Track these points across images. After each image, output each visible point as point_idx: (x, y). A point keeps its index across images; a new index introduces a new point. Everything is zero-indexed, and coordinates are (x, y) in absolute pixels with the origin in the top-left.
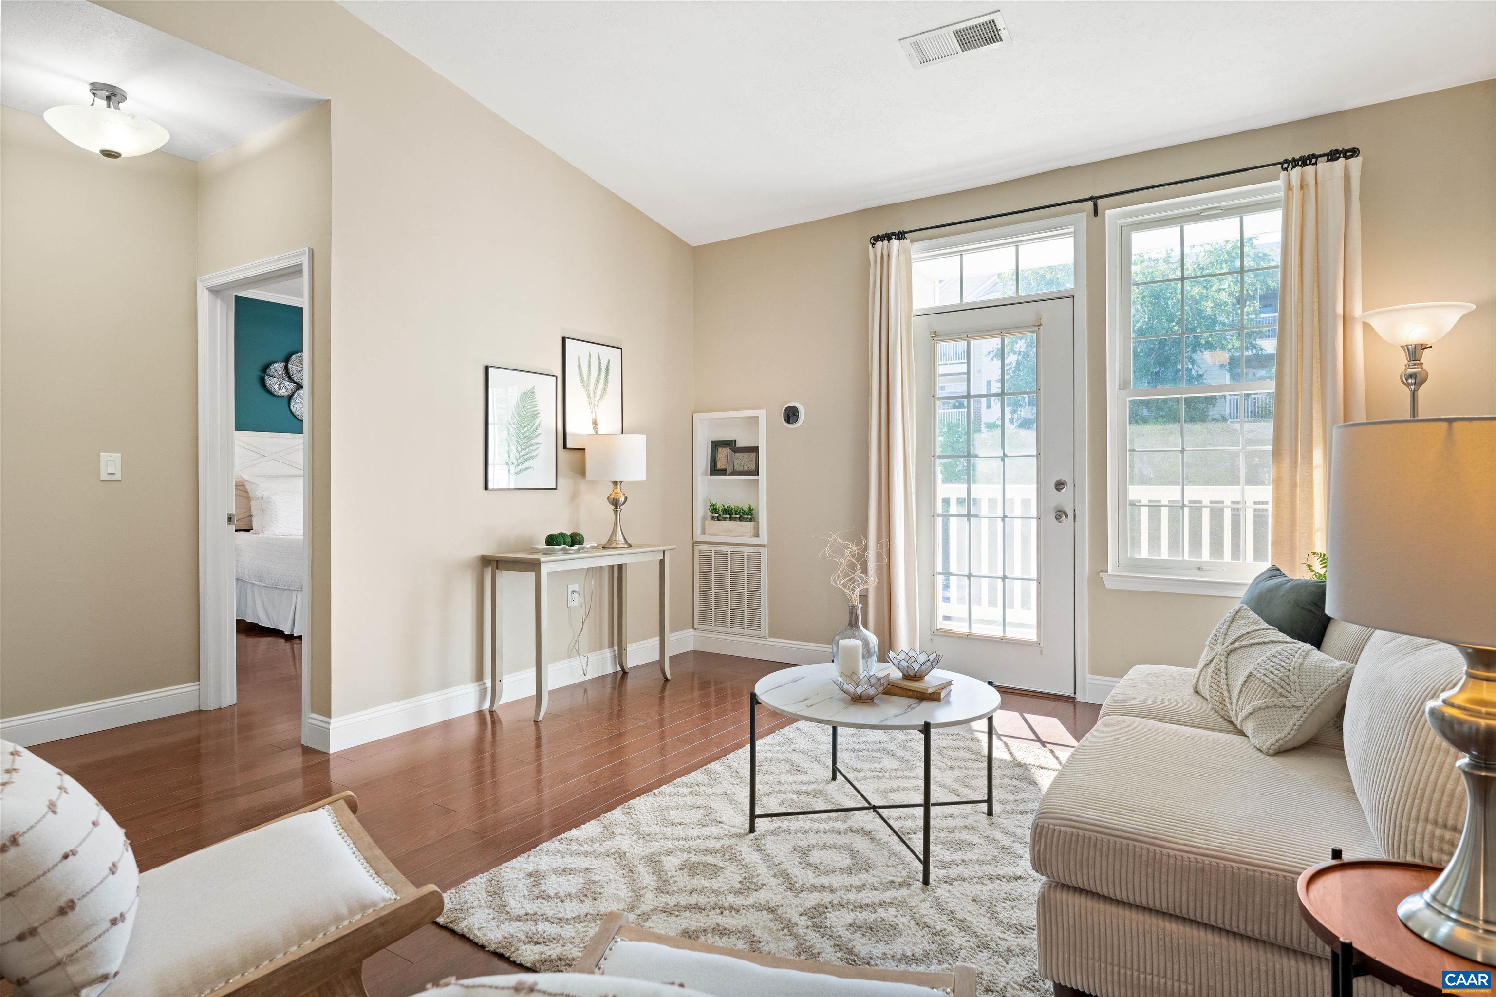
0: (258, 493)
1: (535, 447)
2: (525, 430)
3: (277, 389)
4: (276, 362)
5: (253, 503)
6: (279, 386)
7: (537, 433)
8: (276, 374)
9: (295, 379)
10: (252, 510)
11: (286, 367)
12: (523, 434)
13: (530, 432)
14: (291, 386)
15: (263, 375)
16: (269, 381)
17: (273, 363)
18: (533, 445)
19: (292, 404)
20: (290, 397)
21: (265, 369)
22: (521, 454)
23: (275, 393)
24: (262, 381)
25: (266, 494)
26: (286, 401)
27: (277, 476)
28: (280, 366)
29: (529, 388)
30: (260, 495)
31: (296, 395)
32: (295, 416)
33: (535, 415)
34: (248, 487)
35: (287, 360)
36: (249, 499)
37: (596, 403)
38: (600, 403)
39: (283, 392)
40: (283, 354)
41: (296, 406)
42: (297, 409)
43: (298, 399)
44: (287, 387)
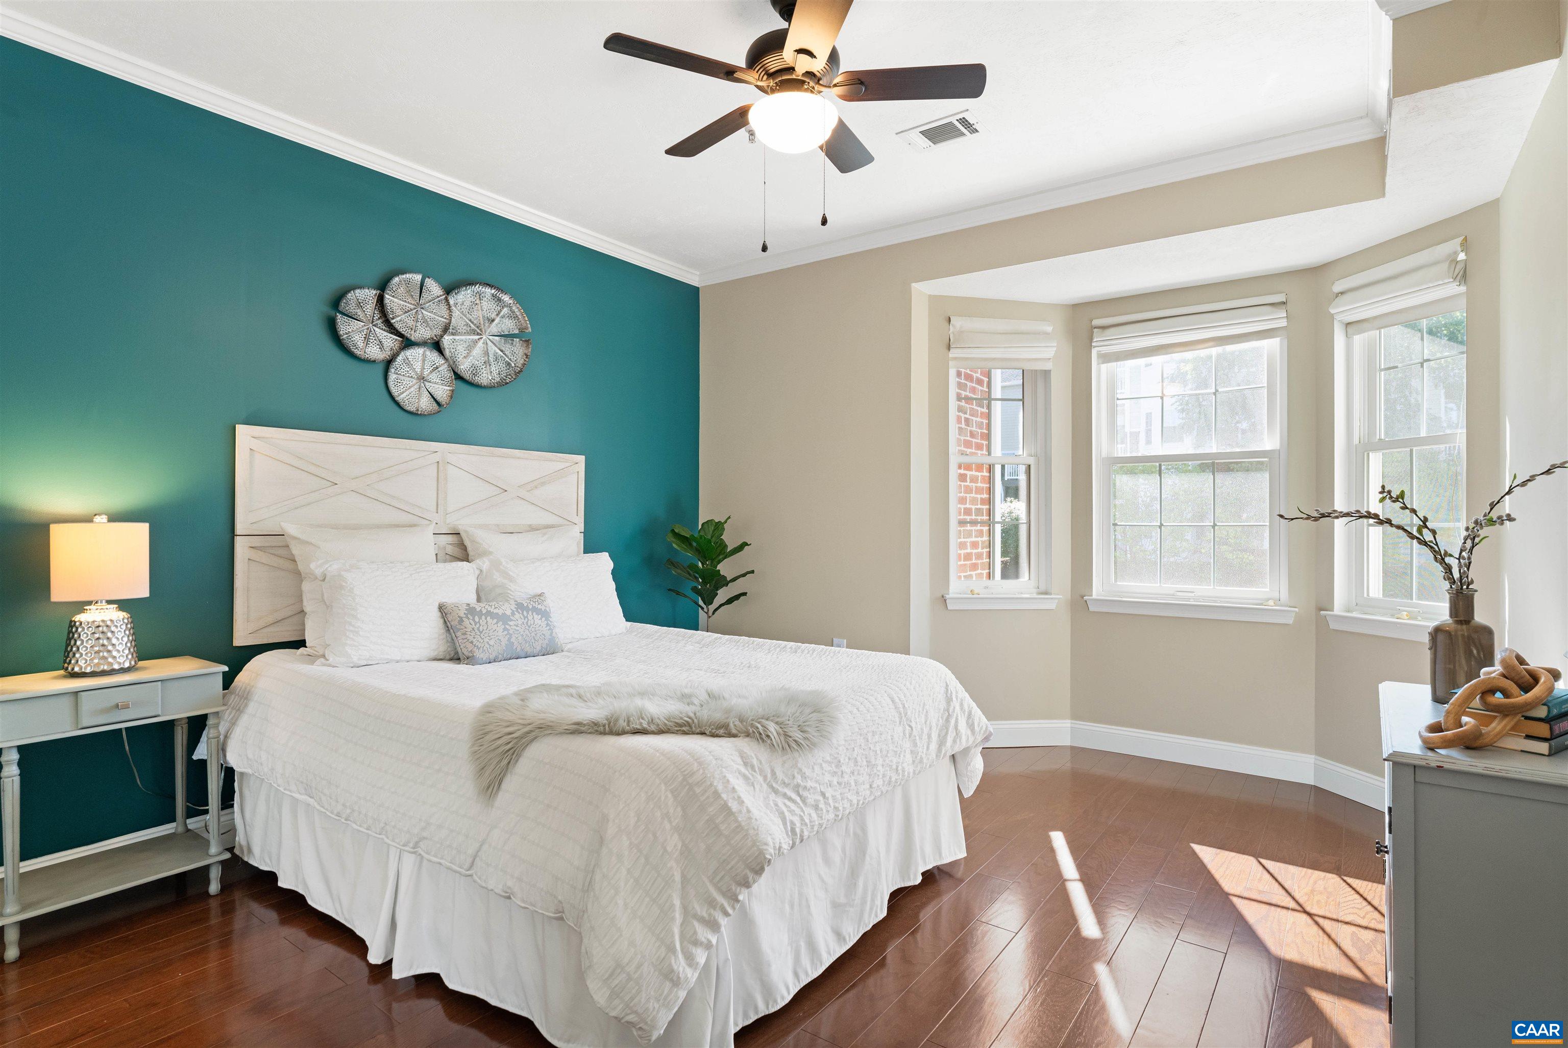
0: (316, 567)
3: (361, 344)
4: (361, 287)
5: (306, 586)
6: (367, 339)
8: (359, 312)
9: (397, 326)
10: (305, 603)
11: (380, 300)
14: (390, 341)
15: (332, 313)
16: (345, 327)
17: (354, 288)
19: (392, 377)
20: (388, 363)
21: (336, 302)
23: (356, 351)
24: (332, 327)
25: (333, 568)
26: (380, 369)
27: (357, 528)
28: (368, 295)
30: (318, 572)
31: (400, 359)
32: (397, 404)
34: (296, 550)
35: (383, 286)
36: (298, 576)
39: (374, 352)
40: (376, 273)
41: (399, 381)
42: (402, 387)
43: (403, 368)
44: (383, 340)
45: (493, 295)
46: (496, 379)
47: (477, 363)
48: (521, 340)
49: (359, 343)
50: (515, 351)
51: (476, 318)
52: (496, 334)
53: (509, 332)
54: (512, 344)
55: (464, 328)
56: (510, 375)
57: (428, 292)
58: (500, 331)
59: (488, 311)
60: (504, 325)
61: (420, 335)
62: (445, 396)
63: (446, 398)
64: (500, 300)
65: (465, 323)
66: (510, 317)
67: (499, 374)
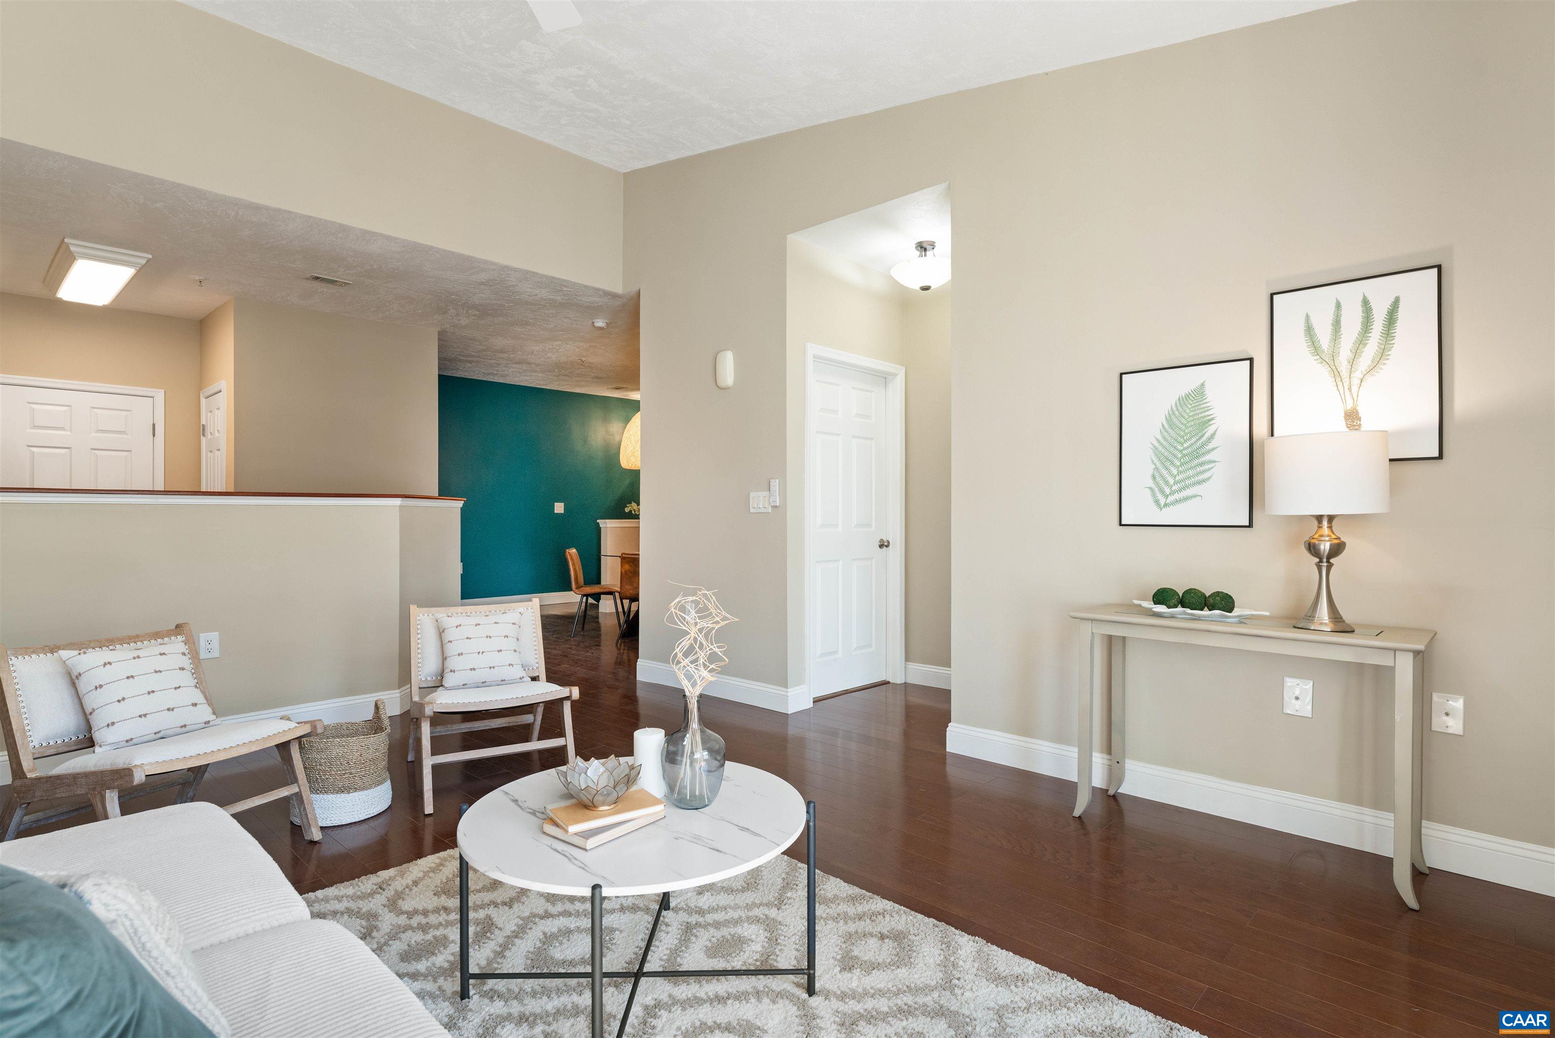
1: (1207, 467)
2: (1185, 445)
7: (1210, 446)
12: (1181, 451)
13: (1195, 447)
18: (1202, 464)
22: (1177, 478)
29: (1193, 387)
33: (1206, 422)
37: (1355, 382)
38: (1369, 379)
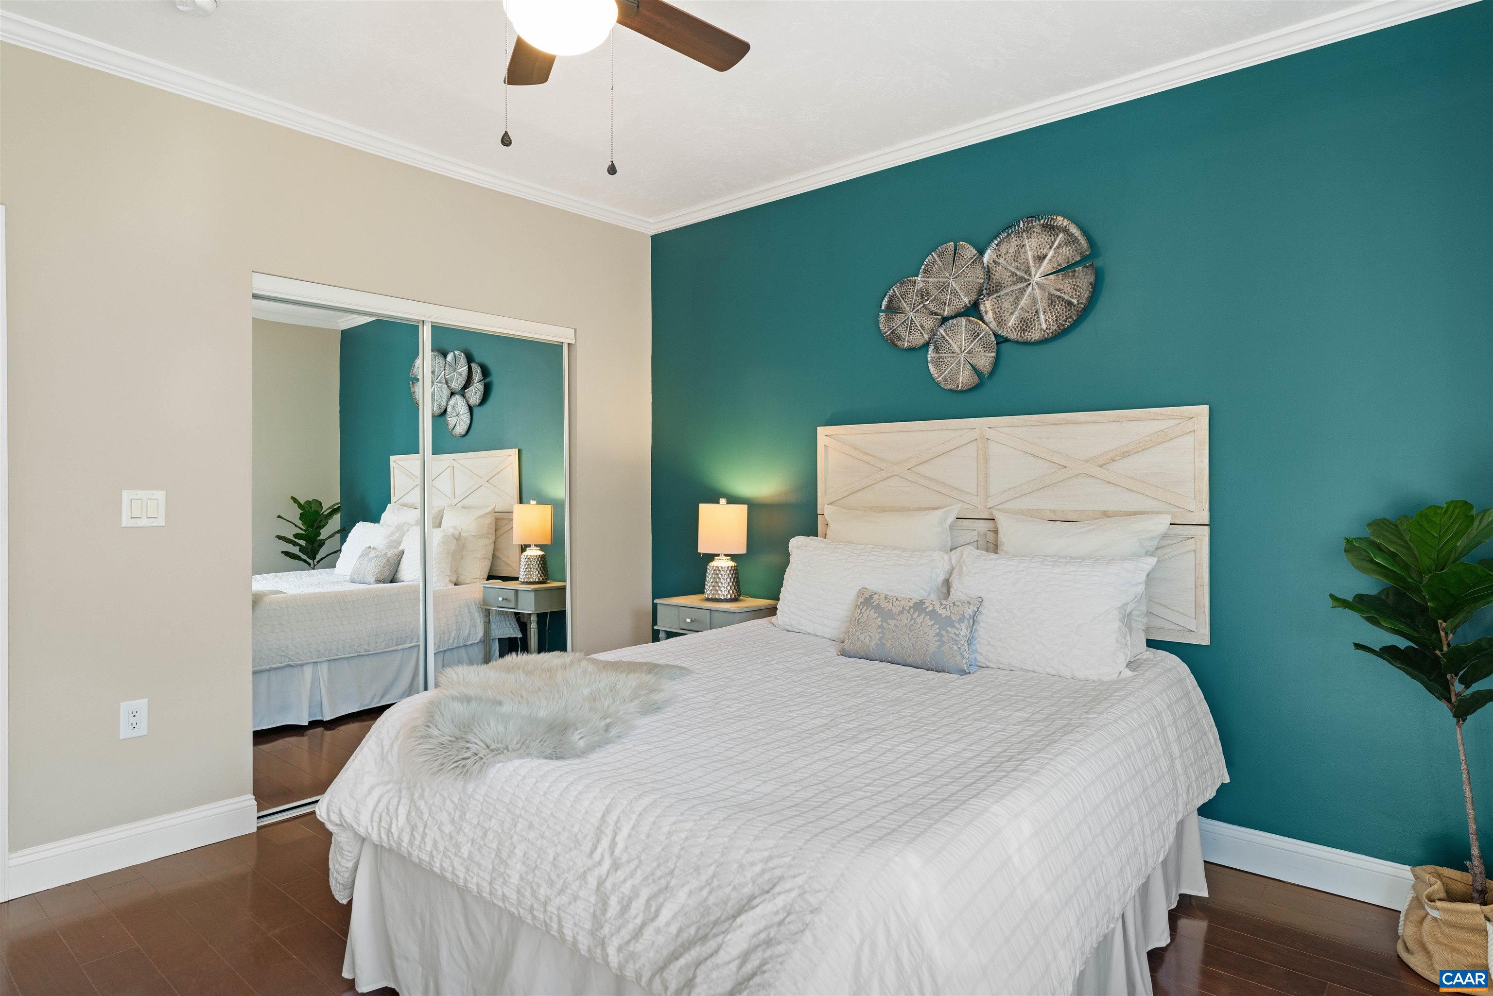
3: (904, 335)
4: (901, 277)
6: (909, 328)
8: (901, 303)
9: (935, 305)
14: (931, 323)
15: (878, 313)
16: (890, 323)
17: (895, 280)
19: (931, 359)
20: (927, 346)
21: (880, 300)
23: (899, 344)
24: (878, 328)
26: (922, 354)
28: (908, 282)
31: (938, 337)
32: (934, 384)
35: (918, 269)
39: (915, 339)
40: (912, 259)
41: (941, 360)
42: (944, 366)
43: (944, 345)
44: (924, 324)
45: (1043, 226)
46: (1052, 327)
47: (1027, 314)
48: (1085, 267)
49: (902, 334)
50: (1078, 284)
51: (1024, 263)
52: (1050, 272)
53: (1068, 262)
54: (1074, 276)
55: (1009, 280)
56: (1070, 317)
57: (961, 258)
58: (1055, 266)
59: (1039, 248)
60: (1060, 256)
61: (953, 307)
62: (987, 364)
63: (988, 367)
64: (1053, 228)
65: (1010, 274)
66: (1068, 243)
67: (1056, 320)
